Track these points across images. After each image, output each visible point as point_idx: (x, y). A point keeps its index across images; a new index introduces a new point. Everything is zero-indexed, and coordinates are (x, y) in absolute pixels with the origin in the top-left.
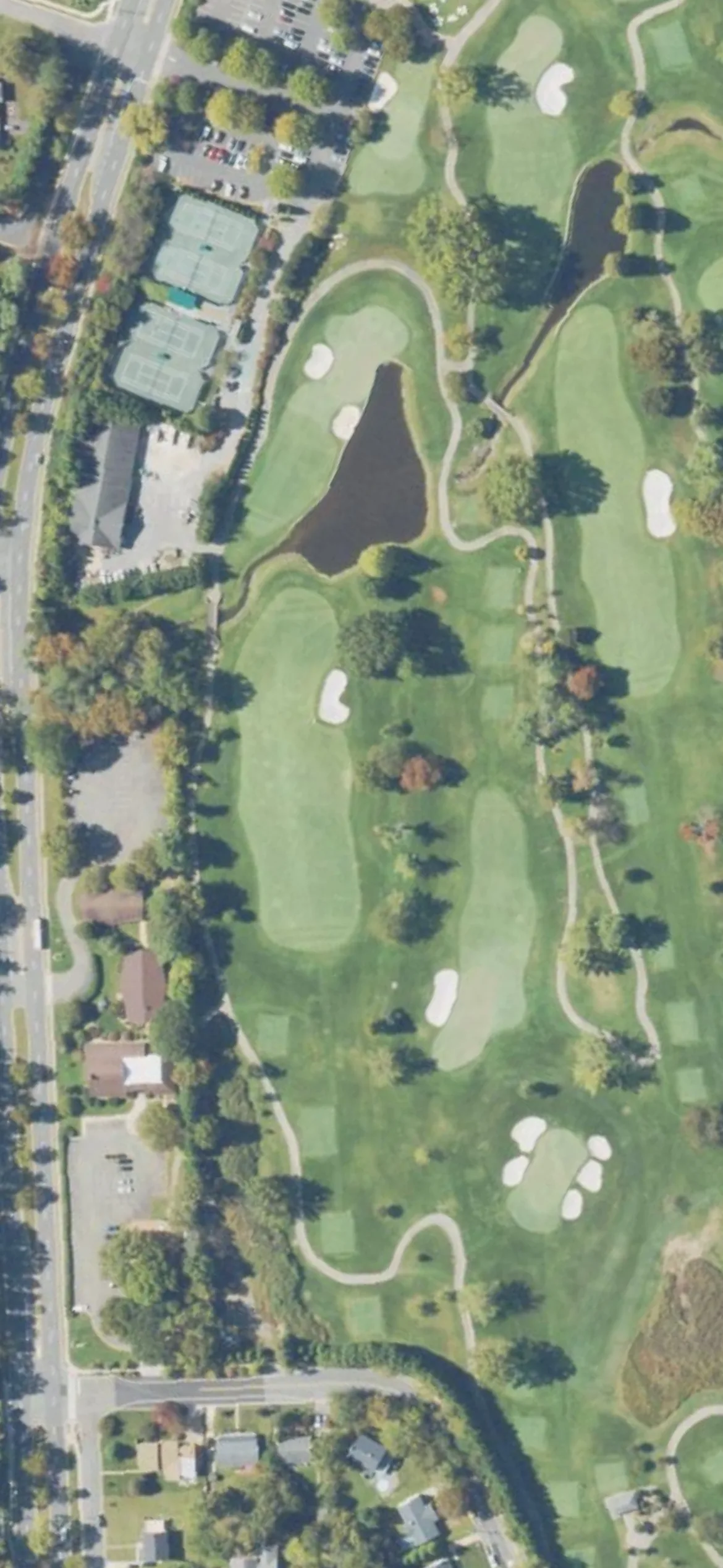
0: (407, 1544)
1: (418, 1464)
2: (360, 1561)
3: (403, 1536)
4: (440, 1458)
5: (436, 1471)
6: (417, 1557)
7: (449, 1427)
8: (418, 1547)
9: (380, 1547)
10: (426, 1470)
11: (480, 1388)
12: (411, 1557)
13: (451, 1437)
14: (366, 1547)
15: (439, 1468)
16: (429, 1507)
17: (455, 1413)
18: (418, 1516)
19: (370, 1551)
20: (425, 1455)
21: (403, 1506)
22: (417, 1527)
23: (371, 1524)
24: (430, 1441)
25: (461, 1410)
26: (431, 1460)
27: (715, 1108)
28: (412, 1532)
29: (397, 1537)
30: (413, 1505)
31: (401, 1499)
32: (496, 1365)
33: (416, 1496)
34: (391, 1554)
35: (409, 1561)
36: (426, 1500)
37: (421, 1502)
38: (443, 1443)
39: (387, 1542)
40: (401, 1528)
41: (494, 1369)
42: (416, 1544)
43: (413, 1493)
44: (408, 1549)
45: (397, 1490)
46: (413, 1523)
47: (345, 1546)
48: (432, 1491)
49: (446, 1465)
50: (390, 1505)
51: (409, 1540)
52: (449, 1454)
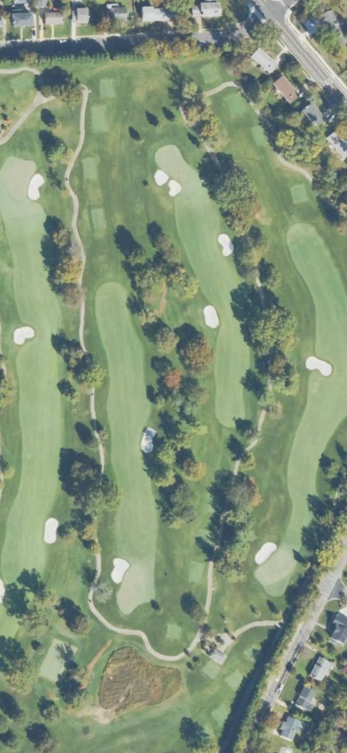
0: (303, 725)
1: (270, 747)
2: (324, 738)
3: (301, 729)
4: (260, 741)
5: (266, 738)
6: (304, 717)
7: (245, 747)
8: (301, 720)
9: (313, 734)
10: (269, 742)
11: (221, 747)
12: (306, 719)
13: (248, 743)
14: (317, 739)
15: (264, 738)
16: (282, 728)
17: (238, 749)
18: (289, 731)
19: (318, 736)
20: (264, 747)
21: (290, 739)
22: (293, 727)
23: (306, 745)
24: (257, 749)
25: (235, 748)
26: (264, 744)
27: (40, 750)
28: (298, 727)
29: (304, 731)
30: (287, 736)
31: (288, 742)
32: (207, 750)
33: (282, 737)
34: (312, 727)
35: (309, 719)
36: (280, 732)
37: (283, 733)
38: (254, 744)
39: (308, 733)
40: (299, 733)
41: (209, 749)
42: (300, 722)
43: (282, 739)
44: (305, 723)
45: (284, 746)
46: (293, 730)
47: (324, 748)
48: (275, 732)
49: (261, 736)
50: (293, 744)
51: (301, 726)
52: (256, 739)
